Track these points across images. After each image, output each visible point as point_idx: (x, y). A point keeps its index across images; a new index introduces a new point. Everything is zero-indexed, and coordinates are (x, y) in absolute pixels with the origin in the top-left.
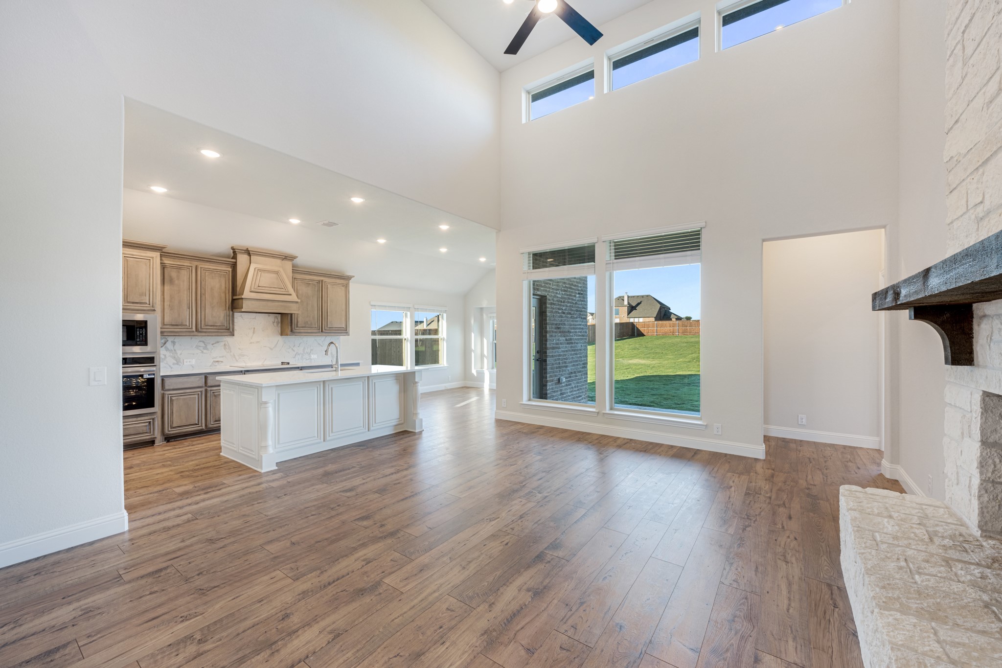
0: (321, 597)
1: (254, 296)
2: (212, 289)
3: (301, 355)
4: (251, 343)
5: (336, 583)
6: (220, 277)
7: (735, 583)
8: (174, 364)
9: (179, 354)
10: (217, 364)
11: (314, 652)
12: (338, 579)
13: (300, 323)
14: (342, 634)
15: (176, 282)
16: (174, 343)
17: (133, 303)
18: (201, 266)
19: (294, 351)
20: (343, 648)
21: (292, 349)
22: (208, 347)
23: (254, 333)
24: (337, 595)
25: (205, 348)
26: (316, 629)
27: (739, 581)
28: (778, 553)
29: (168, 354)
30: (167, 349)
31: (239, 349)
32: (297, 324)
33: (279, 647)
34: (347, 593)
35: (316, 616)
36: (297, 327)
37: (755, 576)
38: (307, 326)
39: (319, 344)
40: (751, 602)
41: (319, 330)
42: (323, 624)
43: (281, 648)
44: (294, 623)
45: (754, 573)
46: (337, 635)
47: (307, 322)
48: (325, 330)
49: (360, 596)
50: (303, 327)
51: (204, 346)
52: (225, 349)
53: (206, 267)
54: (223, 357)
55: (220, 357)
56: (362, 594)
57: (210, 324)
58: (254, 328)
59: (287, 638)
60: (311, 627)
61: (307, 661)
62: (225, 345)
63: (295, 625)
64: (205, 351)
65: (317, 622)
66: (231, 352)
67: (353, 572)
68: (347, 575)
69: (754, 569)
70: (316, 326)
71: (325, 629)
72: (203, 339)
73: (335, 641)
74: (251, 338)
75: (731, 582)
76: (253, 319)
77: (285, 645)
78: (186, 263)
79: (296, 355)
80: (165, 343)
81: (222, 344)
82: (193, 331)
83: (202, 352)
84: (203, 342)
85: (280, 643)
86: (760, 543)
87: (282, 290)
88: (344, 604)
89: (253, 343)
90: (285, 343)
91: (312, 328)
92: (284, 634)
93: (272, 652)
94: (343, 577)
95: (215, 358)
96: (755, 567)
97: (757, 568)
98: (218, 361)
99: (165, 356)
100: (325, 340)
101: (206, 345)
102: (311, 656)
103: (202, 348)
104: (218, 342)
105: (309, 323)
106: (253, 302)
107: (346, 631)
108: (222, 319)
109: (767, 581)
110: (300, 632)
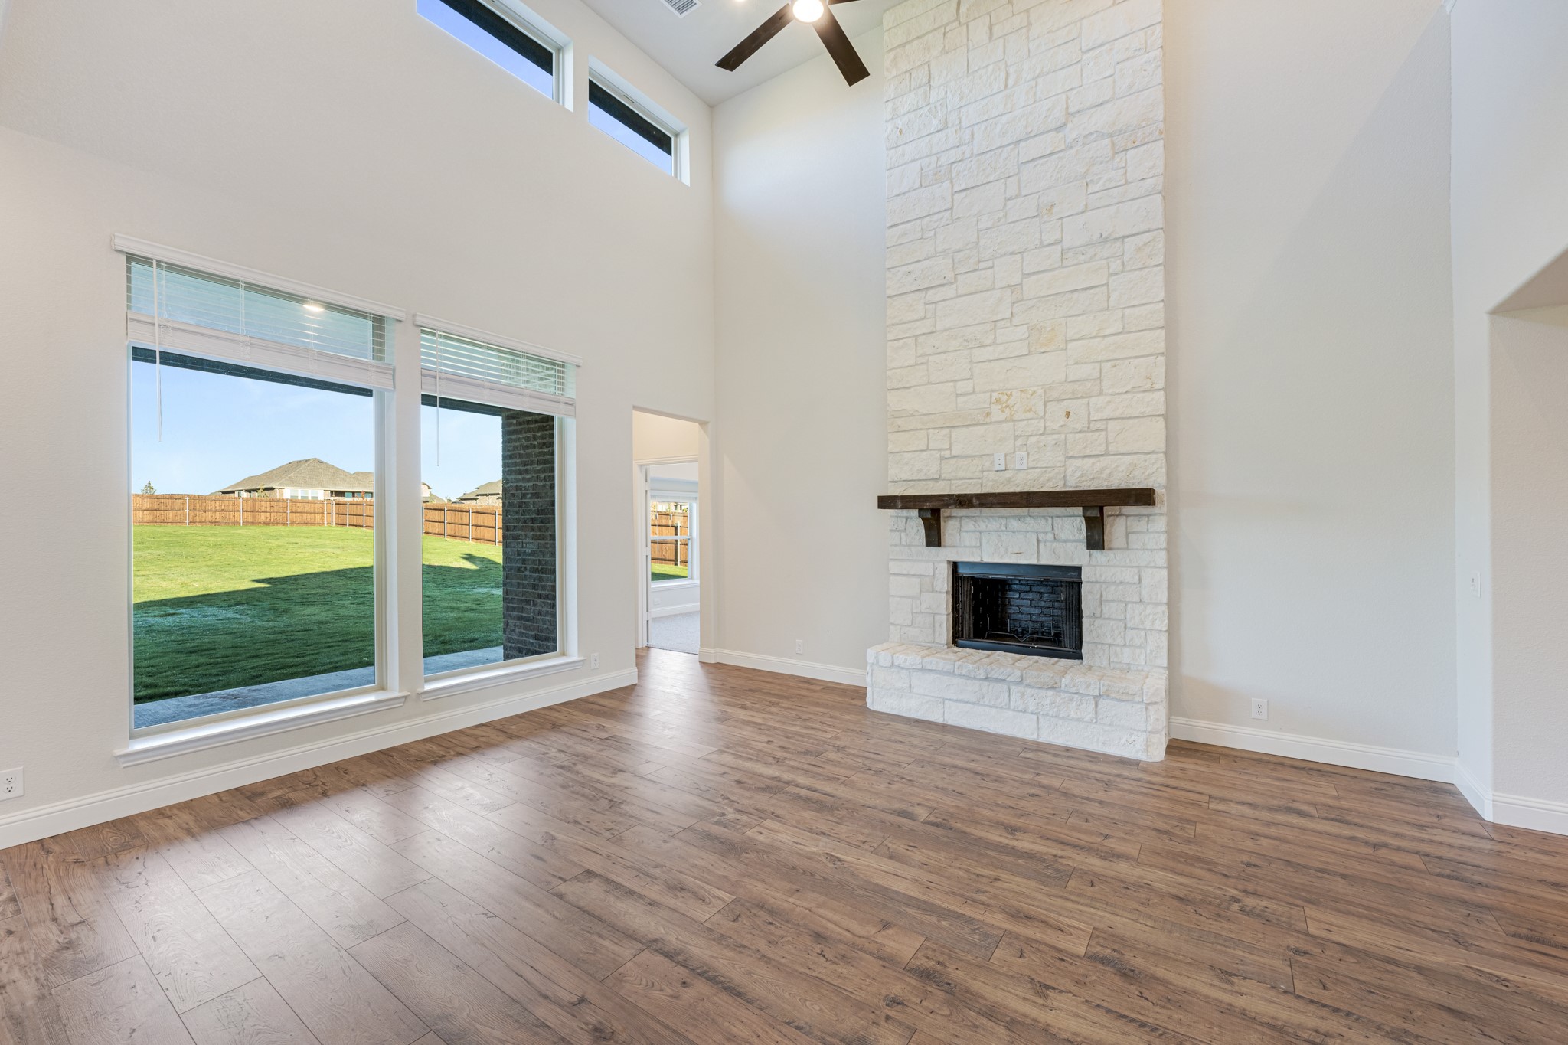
0: (1181, 1024)
5: (1133, 1016)
11: (1273, 987)
12: (1122, 1016)
14: (1221, 970)
20: (1237, 962)
24: (1159, 1002)
26: (1240, 1002)
33: (1310, 1032)
34: (1143, 990)
35: (1222, 1012)
42: (1227, 998)
43: (1309, 1030)
44: (1260, 1037)
46: (1227, 975)
49: (1137, 972)
56: (1132, 971)
59: (1290, 1030)
60: (1244, 1010)
61: (1292, 990)
63: (1263, 1034)
65: (1231, 1005)
67: (1087, 1001)
68: (1103, 1007)
71: (1232, 991)
73: (1236, 972)
77: (1300, 1026)
85: (1306, 1036)
88: (1171, 987)
92: (1288, 1038)
93: (1325, 1038)
94: (1109, 1011)
102: (1282, 988)
107: (1212, 967)
110: (1266, 1020)
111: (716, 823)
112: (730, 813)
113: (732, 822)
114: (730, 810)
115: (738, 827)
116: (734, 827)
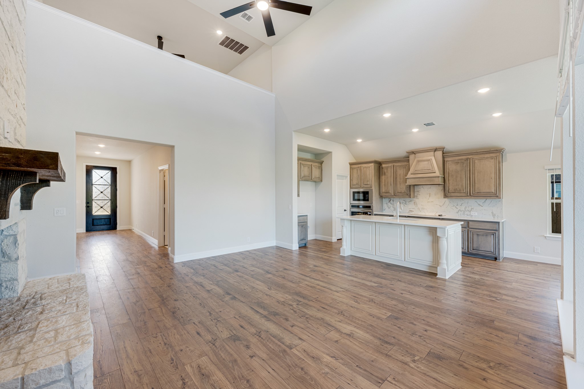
1: (413, 176)
2: (400, 175)
3: (463, 212)
4: (428, 202)
6: (404, 168)
7: (155, 336)
8: (393, 210)
9: (395, 206)
10: (410, 212)
13: (451, 190)
15: (386, 174)
16: (393, 201)
17: (366, 185)
18: (396, 165)
19: (457, 208)
21: (456, 207)
22: (407, 203)
23: (430, 196)
25: (406, 204)
27: (154, 338)
28: (145, 376)
29: (391, 205)
30: (391, 204)
31: (422, 205)
32: (448, 191)
36: (449, 192)
37: (148, 347)
38: (456, 192)
39: (479, 204)
40: (142, 334)
41: (467, 194)
45: (150, 348)
47: (456, 189)
48: (473, 194)
50: (453, 193)
51: (405, 202)
52: (414, 204)
53: (398, 164)
54: (413, 209)
55: (412, 209)
57: (400, 192)
58: (430, 194)
62: (414, 203)
64: (405, 205)
66: (417, 206)
69: (152, 350)
70: (465, 191)
72: (404, 199)
74: (428, 199)
75: (157, 335)
76: (429, 188)
78: (390, 165)
79: (458, 211)
80: (390, 201)
81: (413, 202)
82: (393, 196)
83: (404, 206)
84: (405, 201)
86: (161, 374)
87: (430, 170)
89: (429, 202)
90: (450, 203)
91: (461, 193)
95: (410, 209)
96: (152, 352)
97: (151, 352)
98: (411, 211)
99: (390, 206)
100: (485, 202)
101: (406, 202)
103: (404, 204)
104: (411, 201)
105: (458, 189)
106: (412, 180)
108: (404, 189)
109: (141, 349)
111: (301, 302)
112: (295, 305)
113: (295, 301)
114: (294, 306)
115: (293, 300)
116: (295, 300)
